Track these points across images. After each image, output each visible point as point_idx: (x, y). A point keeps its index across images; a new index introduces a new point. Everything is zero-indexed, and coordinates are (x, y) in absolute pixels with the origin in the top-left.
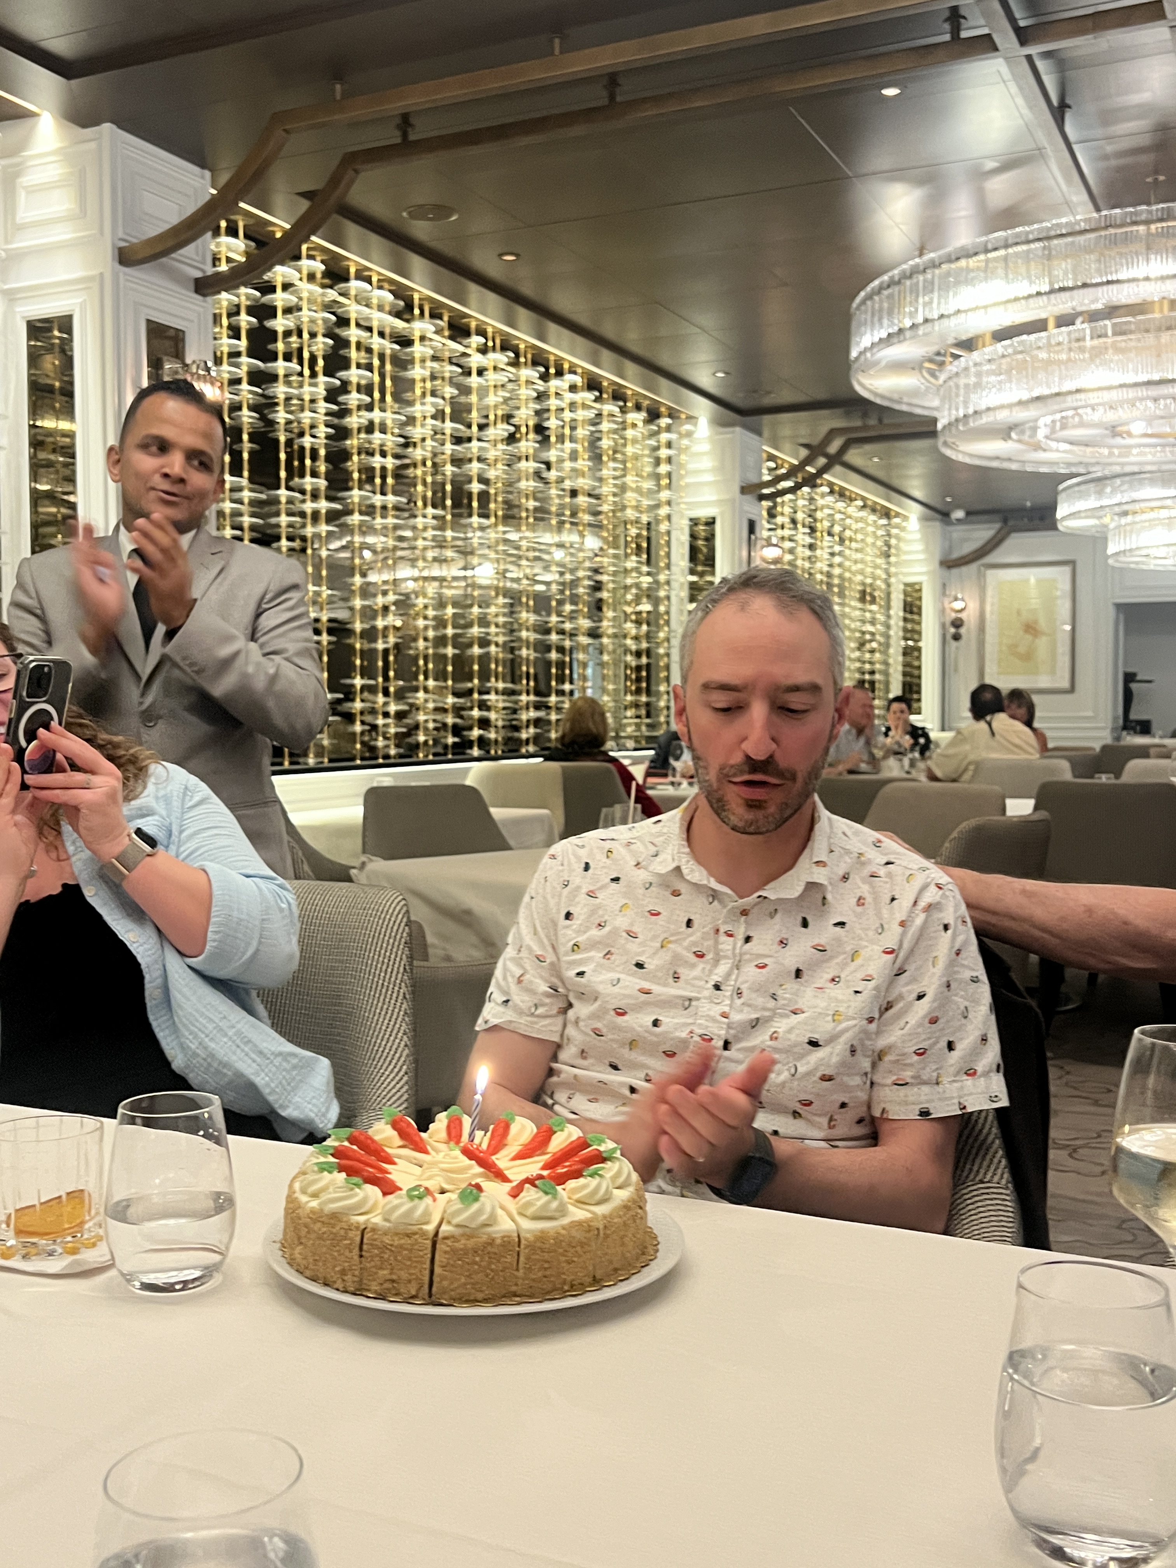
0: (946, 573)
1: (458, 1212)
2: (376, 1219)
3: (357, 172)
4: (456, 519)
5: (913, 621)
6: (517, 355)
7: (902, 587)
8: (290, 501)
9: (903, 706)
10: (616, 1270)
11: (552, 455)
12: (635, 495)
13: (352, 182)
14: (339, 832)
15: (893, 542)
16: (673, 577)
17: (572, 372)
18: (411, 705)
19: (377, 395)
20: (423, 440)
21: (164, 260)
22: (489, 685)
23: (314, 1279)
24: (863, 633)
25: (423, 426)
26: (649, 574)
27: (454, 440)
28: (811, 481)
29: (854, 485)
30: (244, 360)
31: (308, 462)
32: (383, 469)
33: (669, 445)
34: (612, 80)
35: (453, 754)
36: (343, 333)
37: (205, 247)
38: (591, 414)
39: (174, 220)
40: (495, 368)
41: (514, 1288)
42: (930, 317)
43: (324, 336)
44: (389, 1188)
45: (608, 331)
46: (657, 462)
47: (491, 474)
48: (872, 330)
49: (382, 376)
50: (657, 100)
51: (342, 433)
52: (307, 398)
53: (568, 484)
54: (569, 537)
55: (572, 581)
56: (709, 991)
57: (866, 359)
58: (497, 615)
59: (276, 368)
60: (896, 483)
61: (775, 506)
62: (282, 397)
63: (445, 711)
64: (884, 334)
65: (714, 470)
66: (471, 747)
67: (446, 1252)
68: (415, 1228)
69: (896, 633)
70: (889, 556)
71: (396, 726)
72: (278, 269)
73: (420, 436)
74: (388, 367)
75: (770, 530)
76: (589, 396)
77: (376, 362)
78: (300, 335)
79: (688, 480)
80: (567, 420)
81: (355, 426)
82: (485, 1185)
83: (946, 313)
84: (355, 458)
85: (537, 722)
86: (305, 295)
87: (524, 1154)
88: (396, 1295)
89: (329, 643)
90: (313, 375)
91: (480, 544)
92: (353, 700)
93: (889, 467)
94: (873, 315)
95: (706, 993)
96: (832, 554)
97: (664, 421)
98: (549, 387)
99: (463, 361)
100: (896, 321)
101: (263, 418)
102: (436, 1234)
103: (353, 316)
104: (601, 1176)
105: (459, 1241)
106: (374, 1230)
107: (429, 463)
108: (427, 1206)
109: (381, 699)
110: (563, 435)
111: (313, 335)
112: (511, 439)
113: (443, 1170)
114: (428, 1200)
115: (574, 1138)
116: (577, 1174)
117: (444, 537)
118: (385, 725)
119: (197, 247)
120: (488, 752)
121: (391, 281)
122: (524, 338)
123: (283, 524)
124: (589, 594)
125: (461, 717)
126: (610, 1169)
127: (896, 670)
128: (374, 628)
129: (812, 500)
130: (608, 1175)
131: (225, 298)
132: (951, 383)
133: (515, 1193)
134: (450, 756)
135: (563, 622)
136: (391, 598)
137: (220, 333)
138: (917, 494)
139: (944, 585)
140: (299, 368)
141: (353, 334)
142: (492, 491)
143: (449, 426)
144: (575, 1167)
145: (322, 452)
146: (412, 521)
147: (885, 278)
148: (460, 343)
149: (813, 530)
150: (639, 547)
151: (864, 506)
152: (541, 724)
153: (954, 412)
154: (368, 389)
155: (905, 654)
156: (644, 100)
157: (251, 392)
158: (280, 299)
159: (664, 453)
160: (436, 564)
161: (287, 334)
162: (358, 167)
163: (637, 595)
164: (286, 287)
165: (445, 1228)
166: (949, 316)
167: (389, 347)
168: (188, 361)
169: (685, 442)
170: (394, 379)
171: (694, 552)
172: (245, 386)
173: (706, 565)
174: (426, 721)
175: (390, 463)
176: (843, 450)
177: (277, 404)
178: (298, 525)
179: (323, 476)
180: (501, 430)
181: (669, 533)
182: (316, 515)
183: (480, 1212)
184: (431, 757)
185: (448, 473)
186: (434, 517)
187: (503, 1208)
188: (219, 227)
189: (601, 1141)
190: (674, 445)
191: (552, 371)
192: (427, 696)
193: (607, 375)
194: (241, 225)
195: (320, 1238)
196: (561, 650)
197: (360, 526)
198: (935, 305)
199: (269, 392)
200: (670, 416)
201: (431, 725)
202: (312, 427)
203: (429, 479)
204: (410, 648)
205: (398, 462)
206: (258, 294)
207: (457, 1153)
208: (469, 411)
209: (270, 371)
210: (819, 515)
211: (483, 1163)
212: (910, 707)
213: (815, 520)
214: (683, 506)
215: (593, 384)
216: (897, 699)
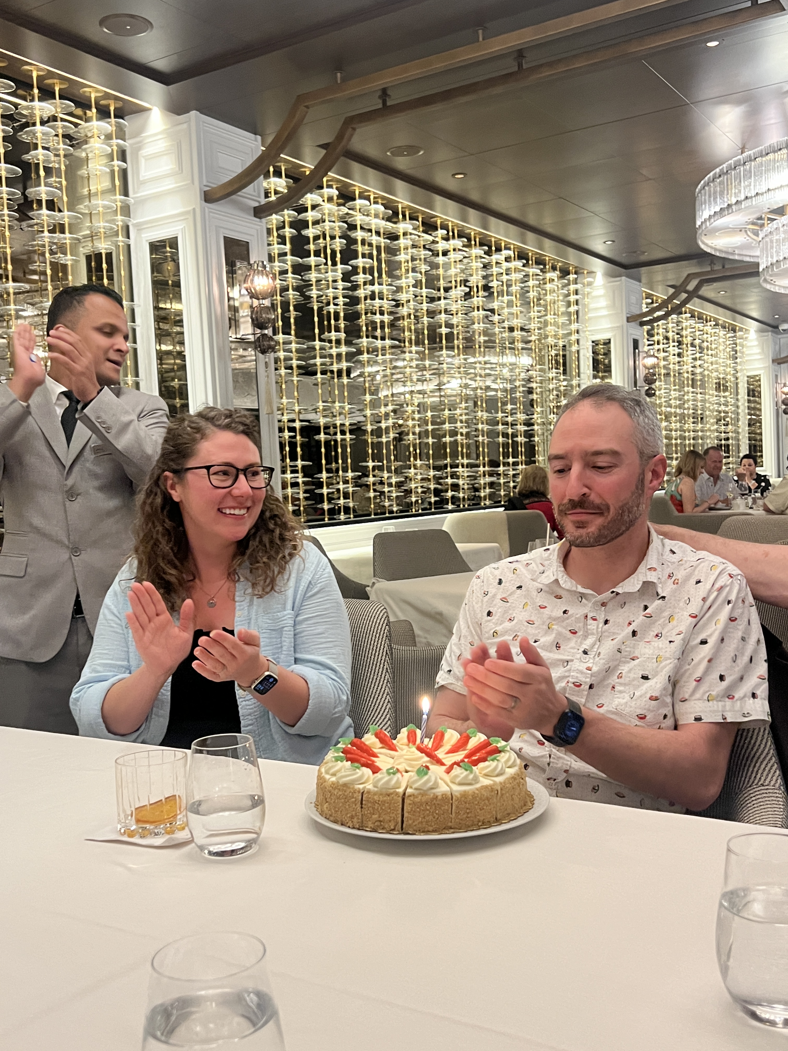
0: (777, 367)
1: (415, 782)
2: (369, 786)
3: (354, 129)
4: (432, 351)
5: (755, 402)
6: (469, 240)
7: (746, 379)
8: (322, 348)
9: (751, 461)
10: (509, 814)
11: (495, 305)
12: (553, 328)
13: (352, 135)
14: (359, 563)
15: (738, 348)
16: (581, 382)
17: (506, 248)
18: (406, 478)
19: (376, 275)
20: (408, 301)
21: (234, 197)
22: (458, 461)
23: (335, 822)
24: (720, 412)
25: (407, 292)
26: (564, 380)
27: (429, 300)
28: (677, 310)
29: (709, 311)
30: (289, 257)
31: (333, 322)
32: (382, 322)
33: (576, 292)
34: (520, 54)
35: (435, 509)
36: (353, 235)
37: (260, 185)
38: (520, 276)
39: (239, 170)
40: (454, 250)
41: (450, 824)
42: (749, 195)
43: (340, 237)
44: (375, 770)
45: (531, 220)
46: (569, 304)
47: (455, 321)
48: (710, 207)
49: (379, 261)
50: (550, 64)
51: (354, 301)
52: (330, 279)
53: (506, 324)
54: (509, 359)
55: (511, 388)
56: (580, 654)
57: (706, 227)
58: (461, 415)
59: (310, 262)
60: (739, 308)
61: (653, 328)
62: (314, 280)
63: (429, 480)
64: (717, 209)
65: (607, 307)
66: (447, 504)
67: (410, 804)
68: (392, 791)
69: (743, 411)
70: (736, 358)
71: (397, 492)
72: (309, 196)
73: (405, 299)
74: (383, 255)
75: (649, 345)
76: (519, 264)
77: (375, 253)
78: (325, 238)
79: (590, 315)
80: (505, 281)
81: (363, 296)
82: (431, 767)
83: (760, 192)
84: (364, 317)
85: (492, 485)
86: (326, 212)
87: (454, 750)
88: (383, 829)
89: (351, 440)
90: (334, 264)
91: (448, 368)
92: (368, 476)
93: (733, 297)
94: (710, 197)
95: (578, 656)
96: (695, 359)
97: (572, 277)
98: (492, 260)
99: (433, 247)
100: (726, 200)
101: (302, 294)
102: (404, 794)
103: (358, 223)
104: (498, 760)
105: (417, 797)
106: (369, 792)
107: (412, 317)
108: (398, 779)
109: (386, 475)
110: (503, 291)
111: (333, 238)
112: (468, 296)
113: (406, 759)
114: (399, 775)
115: (482, 740)
116: (484, 760)
117: (424, 365)
118: (389, 492)
119: (254, 186)
120: (459, 506)
121: (383, 198)
122: (473, 228)
123: (318, 364)
124: (524, 397)
125: (440, 484)
126: (503, 757)
127: (744, 437)
128: (380, 428)
129: (678, 323)
130: (503, 760)
131: (275, 218)
132: (767, 239)
133: (448, 771)
134: (433, 510)
135: (507, 417)
136: (390, 408)
137: (273, 241)
138: (755, 314)
139: (776, 376)
140: (325, 261)
141: (359, 235)
142: (455, 332)
143: (424, 291)
144: (483, 756)
145: (342, 314)
146: (403, 356)
147: (717, 170)
148: (430, 235)
149: (680, 343)
150: (557, 362)
151: (717, 325)
152: (495, 486)
153: (769, 259)
154: (371, 271)
155: (749, 425)
156: (541, 66)
157: (294, 278)
158: (310, 216)
159: (573, 298)
160: (420, 383)
161: (316, 238)
162: (354, 126)
163: (557, 395)
164: (314, 207)
165: (409, 790)
166: (762, 194)
167: (383, 241)
168: (252, 262)
169: (587, 290)
170: (388, 262)
171: (596, 364)
172: (290, 275)
173: (605, 372)
174: (416, 487)
175: (386, 318)
176: (698, 287)
177: (312, 285)
178: (328, 364)
179: (343, 330)
180: (460, 291)
181: (578, 352)
182: (339, 355)
183: (428, 781)
184: (420, 511)
185: (425, 322)
186: (417, 352)
187: (441, 779)
188: (269, 171)
189: (498, 742)
190: (580, 292)
191: (494, 248)
192: (416, 471)
193: (531, 248)
194: (283, 168)
195: (338, 798)
196: (505, 435)
197: (368, 362)
198: (752, 187)
199: (306, 277)
200: (576, 273)
201: (420, 490)
202: (335, 298)
203: (413, 328)
204: (405, 440)
205: (392, 318)
206: (296, 214)
207: (414, 749)
208: (439, 280)
209: (306, 263)
210: (684, 333)
211: (428, 755)
212: (756, 463)
213: (682, 336)
214: (587, 333)
215: (522, 256)
216: (746, 457)
